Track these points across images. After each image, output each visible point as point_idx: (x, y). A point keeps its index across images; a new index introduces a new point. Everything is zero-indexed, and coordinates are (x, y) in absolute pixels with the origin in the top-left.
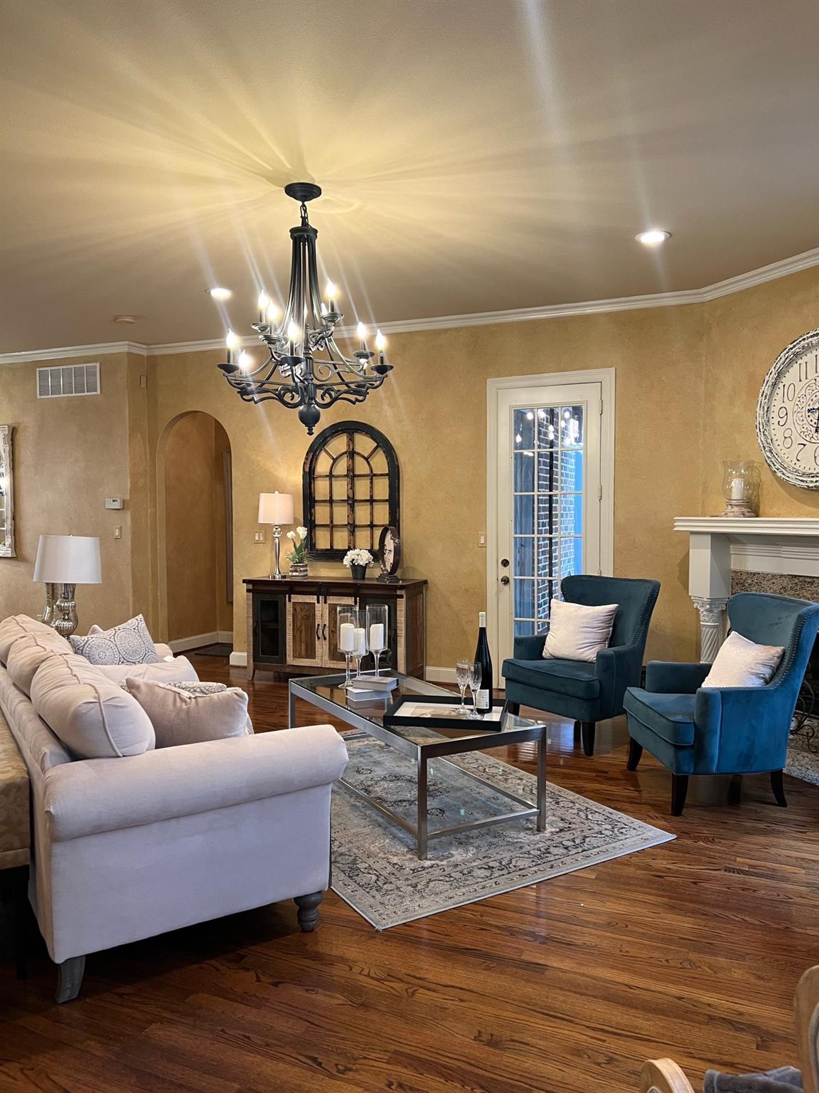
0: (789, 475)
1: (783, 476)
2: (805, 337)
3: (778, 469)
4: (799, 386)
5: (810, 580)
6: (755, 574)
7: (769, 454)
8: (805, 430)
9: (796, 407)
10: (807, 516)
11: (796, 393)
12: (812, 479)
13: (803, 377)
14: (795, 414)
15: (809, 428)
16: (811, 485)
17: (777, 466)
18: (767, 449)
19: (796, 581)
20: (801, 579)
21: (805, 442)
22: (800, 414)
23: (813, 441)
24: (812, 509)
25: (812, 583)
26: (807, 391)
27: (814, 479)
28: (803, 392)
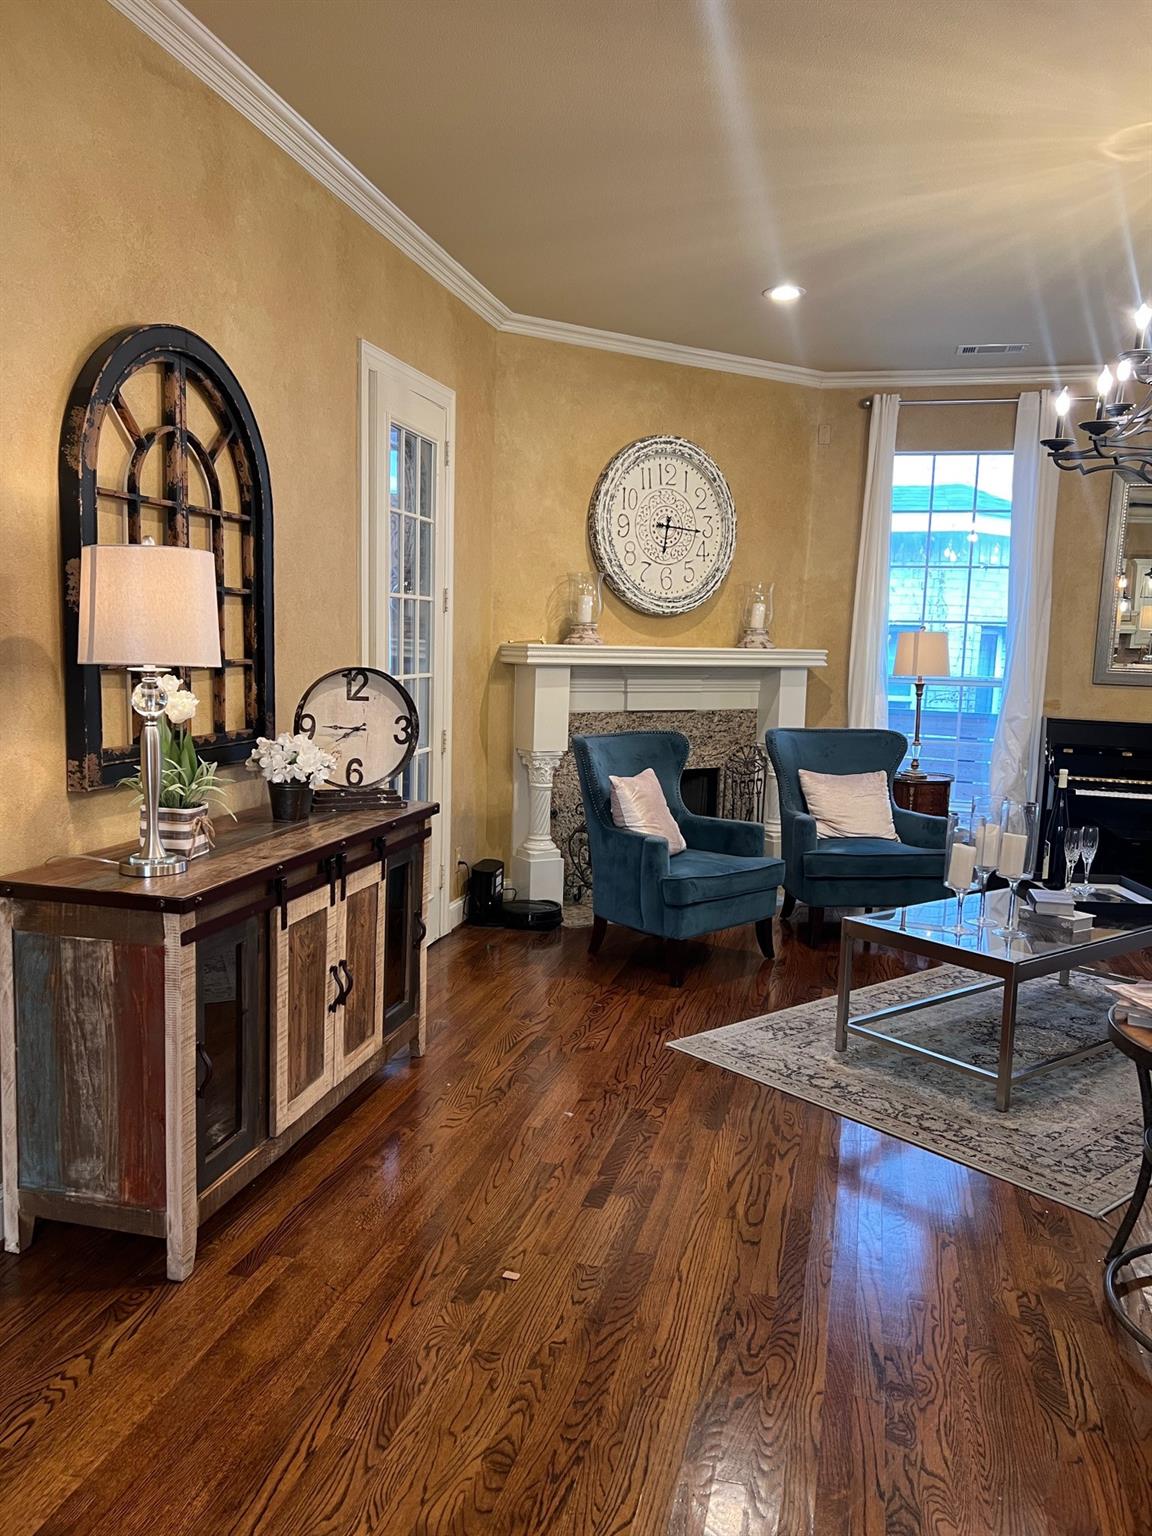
0: (642, 597)
1: (635, 598)
2: (657, 440)
3: (628, 589)
4: (642, 494)
5: (648, 715)
6: (583, 715)
7: (616, 569)
8: (649, 547)
9: (639, 519)
10: (638, 644)
11: (639, 503)
12: (668, 604)
13: (647, 486)
14: (638, 526)
15: (655, 545)
16: (667, 611)
17: (628, 585)
18: (614, 563)
19: (634, 717)
20: (639, 714)
21: (650, 561)
22: (643, 528)
23: (658, 561)
24: (647, 637)
25: (650, 718)
26: (651, 503)
27: (670, 605)
28: (646, 502)
